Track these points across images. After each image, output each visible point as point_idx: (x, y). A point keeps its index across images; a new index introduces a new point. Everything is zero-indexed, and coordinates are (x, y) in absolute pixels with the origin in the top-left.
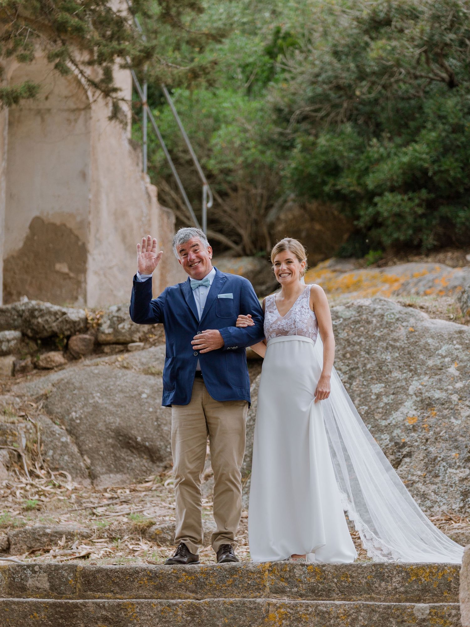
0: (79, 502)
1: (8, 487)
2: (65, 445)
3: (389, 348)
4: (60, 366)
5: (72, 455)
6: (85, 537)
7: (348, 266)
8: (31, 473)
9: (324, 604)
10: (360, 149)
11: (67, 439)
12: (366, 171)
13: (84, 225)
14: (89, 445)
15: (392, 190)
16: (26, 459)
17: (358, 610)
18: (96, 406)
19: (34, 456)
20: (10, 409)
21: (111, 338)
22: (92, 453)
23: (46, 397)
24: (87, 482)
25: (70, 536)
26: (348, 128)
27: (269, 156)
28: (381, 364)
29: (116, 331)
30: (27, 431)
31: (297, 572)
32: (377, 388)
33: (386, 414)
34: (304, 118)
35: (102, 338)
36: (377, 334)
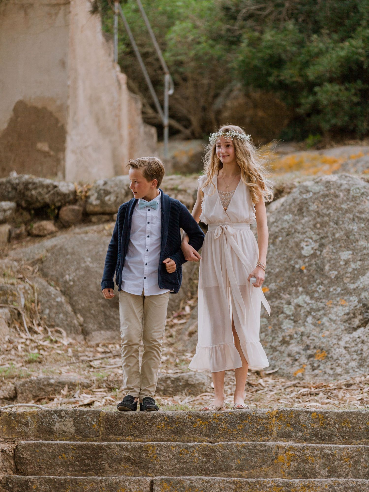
0: (76, 355)
1: (10, 342)
2: (60, 305)
3: (356, 219)
4: (52, 234)
5: (66, 314)
6: (86, 387)
7: (289, 148)
8: (30, 329)
9: (328, 447)
10: (301, 44)
11: (61, 299)
12: (306, 64)
13: (63, 108)
14: (82, 304)
15: (331, 80)
16: (25, 318)
17: (360, 453)
18: (87, 270)
19: (32, 314)
20: (9, 272)
21: (97, 209)
22: (84, 312)
23: (41, 261)
24: (80, 338)
25: (72, 386)
26: (290, 25)
27: (219, 49)
28: (348, 234)
29: (103, 203)
30: (26, 292)
31: (302, 419)
32: (345, 255)
33: (354, 278)
34: (250, 16)
35: (90, 208)
36: (344, 206)
